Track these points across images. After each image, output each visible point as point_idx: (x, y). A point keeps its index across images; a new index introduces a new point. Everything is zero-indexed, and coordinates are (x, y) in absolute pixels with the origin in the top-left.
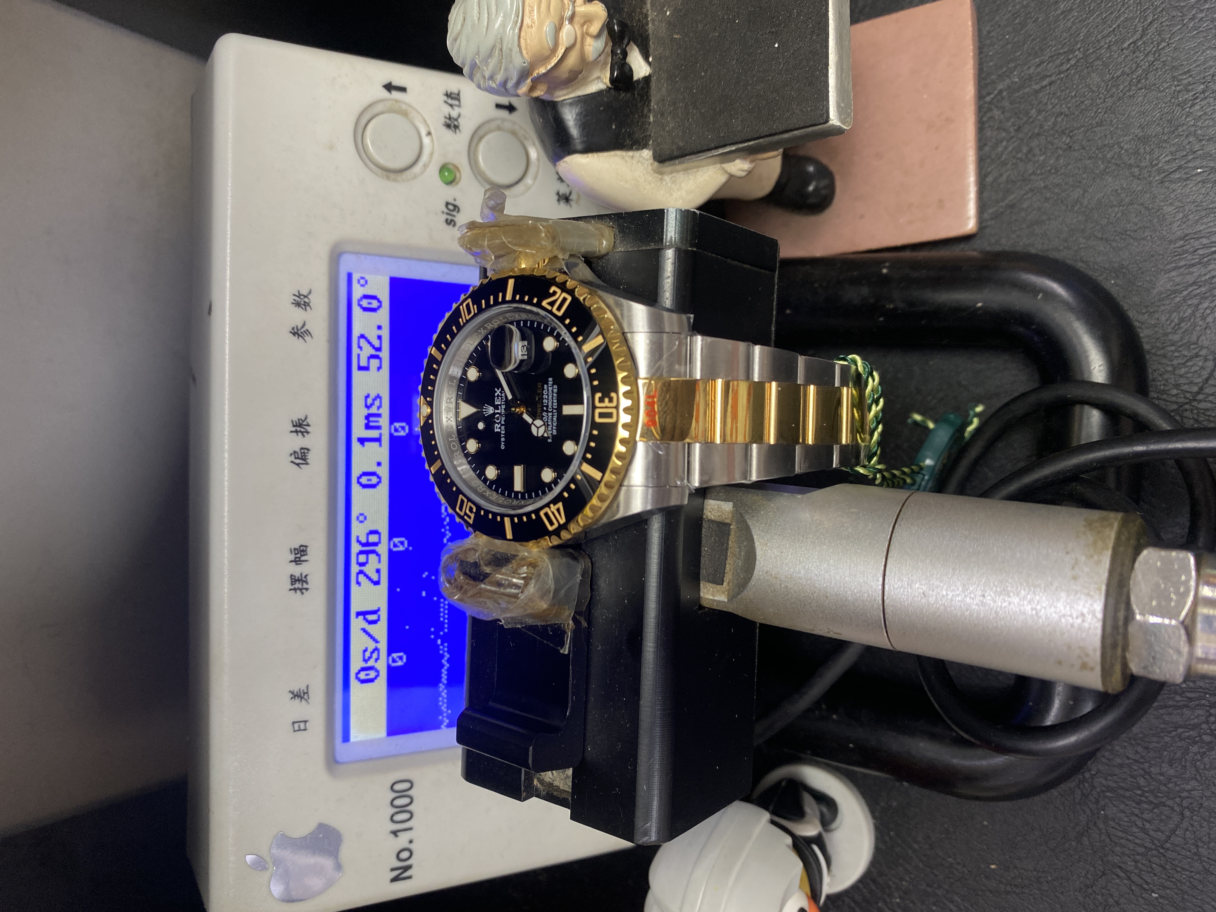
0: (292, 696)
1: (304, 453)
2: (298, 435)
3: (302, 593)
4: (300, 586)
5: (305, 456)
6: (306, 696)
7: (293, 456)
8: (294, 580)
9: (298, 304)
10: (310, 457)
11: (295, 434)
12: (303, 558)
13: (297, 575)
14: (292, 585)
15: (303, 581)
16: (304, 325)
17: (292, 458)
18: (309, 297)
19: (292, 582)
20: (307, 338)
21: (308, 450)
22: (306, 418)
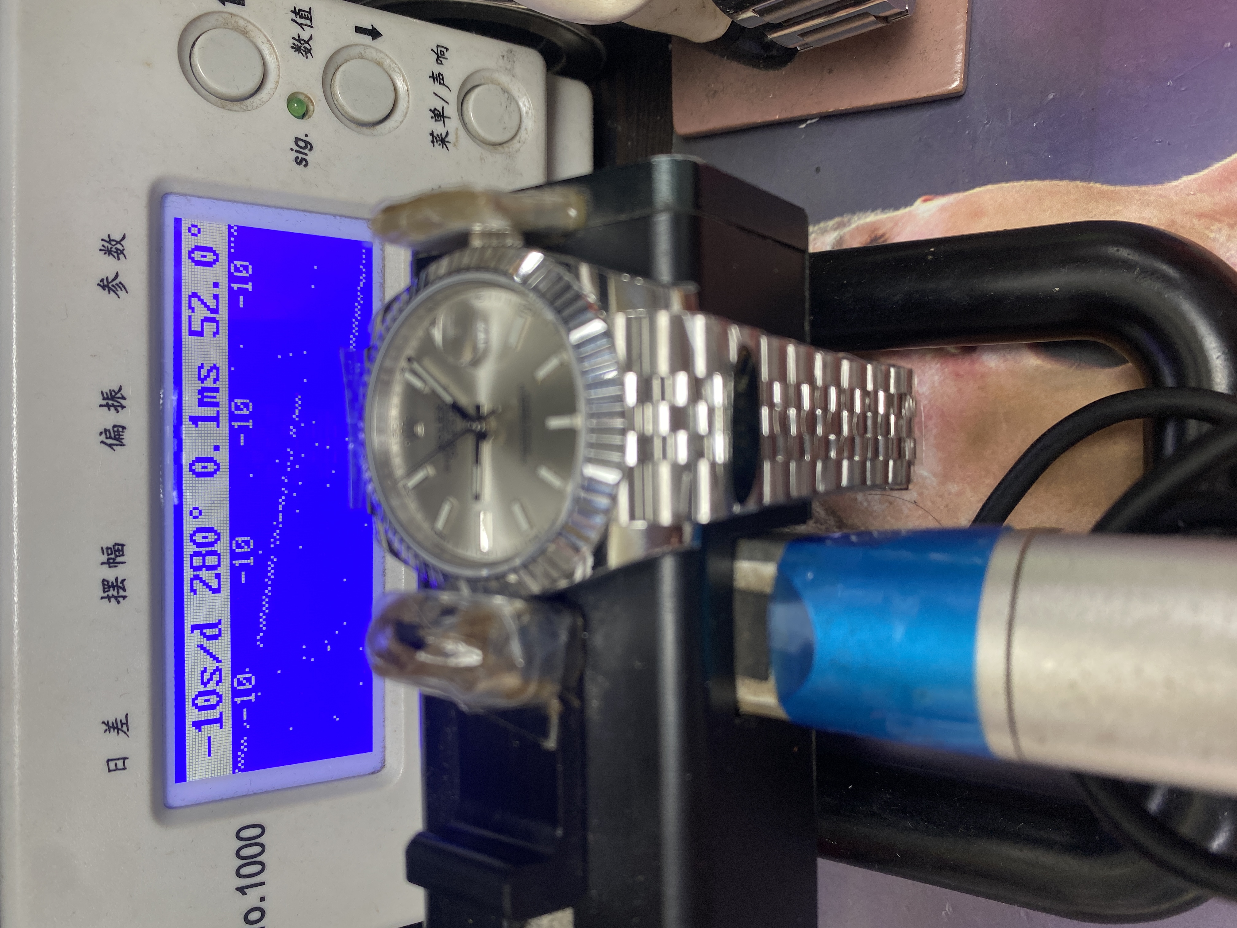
0: (106, 727)
1: (118, 431)
2: (109, 409)
3: (119, 602)
4: (115, 594)
5: (120, 435)
6: (125, 728)
7: (104, 434)
8: (106, 585)
9: (108, 252)
10: (127, 436)
11: (106, 408)
12: (119, 559)
13: (112, 579)
14: (104, 592)
15: (118, 588)
16: (117, 276)
17: (103, 438)
18: (122, 243)
19: (104, 589)
20: (119, 292)
21: (124, 428)
22: (120, 389)
